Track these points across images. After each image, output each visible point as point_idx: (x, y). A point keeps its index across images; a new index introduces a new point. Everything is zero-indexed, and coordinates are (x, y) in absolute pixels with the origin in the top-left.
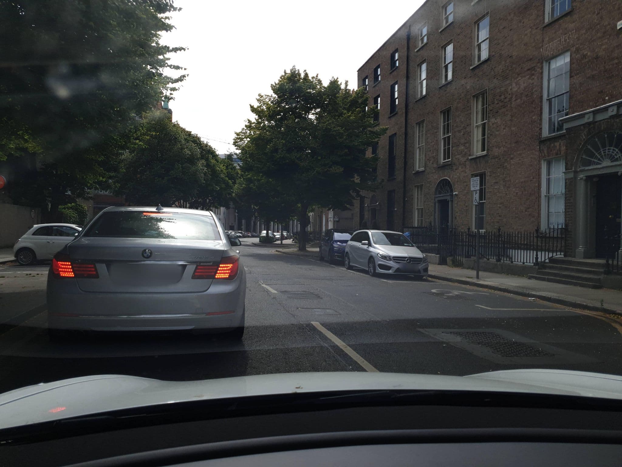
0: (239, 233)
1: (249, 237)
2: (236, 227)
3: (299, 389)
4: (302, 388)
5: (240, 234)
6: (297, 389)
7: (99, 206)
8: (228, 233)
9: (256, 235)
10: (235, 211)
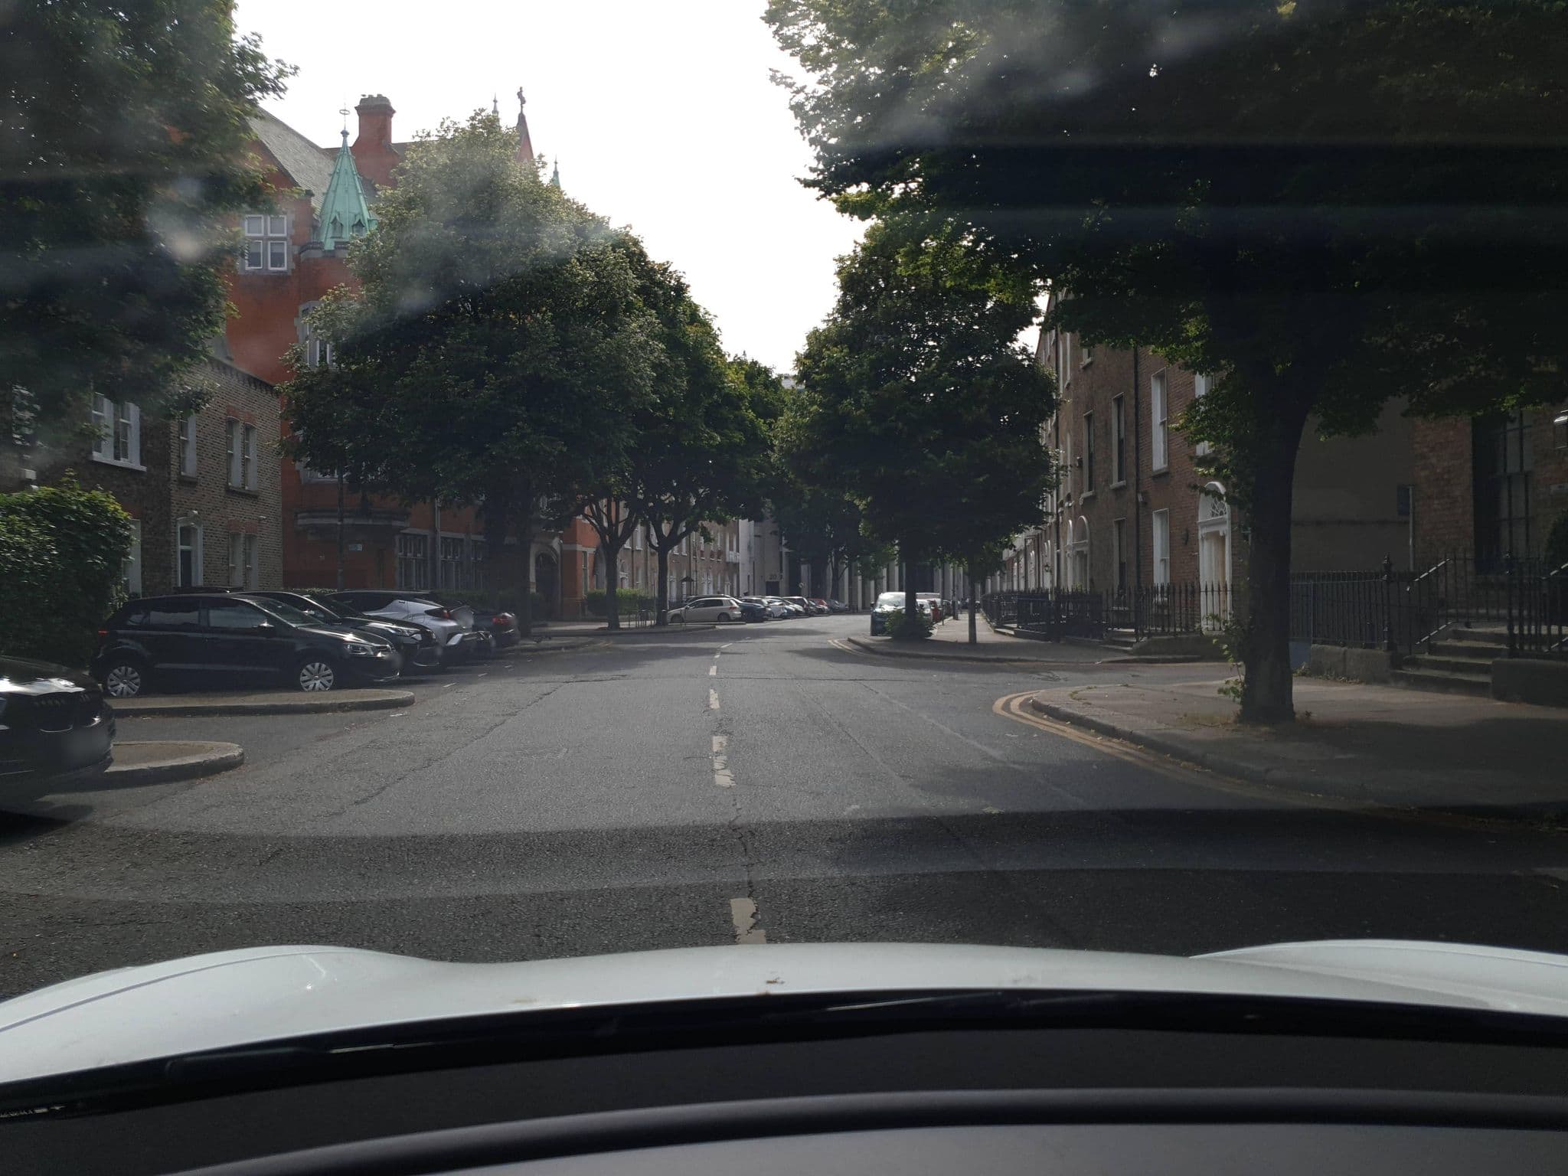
0: (795, 602)
1: (820, 612)
2: (783, 586)
3: (776, 984)
4: (782, 983)
5: (796, 606)
6: (769, 985)
7: (317, 521)
8: (762, 603)
9: (842, 606)
10: (781, 540)
